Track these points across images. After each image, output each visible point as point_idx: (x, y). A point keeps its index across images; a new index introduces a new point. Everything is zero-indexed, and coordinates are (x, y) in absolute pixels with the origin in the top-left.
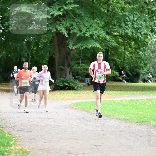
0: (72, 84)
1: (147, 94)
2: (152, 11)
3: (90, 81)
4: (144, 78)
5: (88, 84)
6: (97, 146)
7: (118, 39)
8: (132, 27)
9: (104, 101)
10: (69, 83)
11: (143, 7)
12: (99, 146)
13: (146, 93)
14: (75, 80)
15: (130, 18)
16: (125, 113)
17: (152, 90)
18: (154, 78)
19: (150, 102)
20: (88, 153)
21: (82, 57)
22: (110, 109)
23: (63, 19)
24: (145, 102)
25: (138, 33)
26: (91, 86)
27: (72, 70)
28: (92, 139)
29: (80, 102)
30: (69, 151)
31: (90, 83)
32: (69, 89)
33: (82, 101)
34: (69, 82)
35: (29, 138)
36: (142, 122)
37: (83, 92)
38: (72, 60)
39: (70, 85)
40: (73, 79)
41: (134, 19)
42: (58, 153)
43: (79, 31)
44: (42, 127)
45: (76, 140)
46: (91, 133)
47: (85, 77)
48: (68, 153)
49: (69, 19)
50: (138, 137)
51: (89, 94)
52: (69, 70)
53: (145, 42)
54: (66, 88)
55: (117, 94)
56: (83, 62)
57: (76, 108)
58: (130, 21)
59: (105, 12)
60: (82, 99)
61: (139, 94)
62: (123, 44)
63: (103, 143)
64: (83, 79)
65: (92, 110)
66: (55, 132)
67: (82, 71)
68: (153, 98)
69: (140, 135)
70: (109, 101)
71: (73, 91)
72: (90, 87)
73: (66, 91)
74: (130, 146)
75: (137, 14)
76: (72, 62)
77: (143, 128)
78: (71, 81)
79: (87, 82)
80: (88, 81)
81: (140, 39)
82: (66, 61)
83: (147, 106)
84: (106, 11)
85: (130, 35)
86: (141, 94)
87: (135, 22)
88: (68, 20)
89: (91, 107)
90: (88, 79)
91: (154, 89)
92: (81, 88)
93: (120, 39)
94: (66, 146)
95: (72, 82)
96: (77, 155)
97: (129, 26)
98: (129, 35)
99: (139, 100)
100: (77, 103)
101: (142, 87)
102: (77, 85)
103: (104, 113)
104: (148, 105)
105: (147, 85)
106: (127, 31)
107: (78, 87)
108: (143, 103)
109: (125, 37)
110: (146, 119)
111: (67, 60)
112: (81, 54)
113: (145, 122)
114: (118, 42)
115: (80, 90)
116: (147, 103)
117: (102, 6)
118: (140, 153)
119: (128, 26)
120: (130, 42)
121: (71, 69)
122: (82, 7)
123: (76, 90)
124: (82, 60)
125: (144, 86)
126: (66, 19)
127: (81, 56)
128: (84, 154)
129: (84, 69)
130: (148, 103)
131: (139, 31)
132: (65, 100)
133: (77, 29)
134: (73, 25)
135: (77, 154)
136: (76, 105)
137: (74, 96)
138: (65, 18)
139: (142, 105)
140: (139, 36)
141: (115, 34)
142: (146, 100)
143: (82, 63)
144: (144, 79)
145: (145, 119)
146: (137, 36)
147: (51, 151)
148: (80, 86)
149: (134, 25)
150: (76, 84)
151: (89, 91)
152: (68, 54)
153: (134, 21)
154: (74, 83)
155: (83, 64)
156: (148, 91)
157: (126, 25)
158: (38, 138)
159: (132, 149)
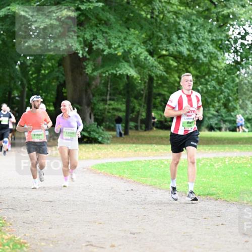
0: (95, 134)
1: (215, 149)
2: (223, 15)
3: (123, 128)
4: (211, 124)
5: (121, 134)
6: (134, 234)
7: (168, 61)
8: (188, 42)
9: (146, 161)
10: (89, 133)
11: (208, 10)
12: (137, 233)
13: (213, 148)
14: (99, 127)
15: (186, 26)
16: (180, 180)
17: (223, 144)
18: (227, 123)
19: (220, 163)
20: (120, 245)
21: (111, 89)
22: (156, 174)
23: (79, 29)
24: (212, 163)
25: (198, 52)
26: (125, 136)
27: (94, 111)
28: (127, 222)
29: (106, 163)
30: (89, 242)
31: (123, 133)
32: (89, 142)
33: (110, 160)
34: (89, 130)
35: (24, 221)
36: (208, 195)
37: (112, 147)
38: (94, 96)
39: (91, 136)
40: (96, 125)
41: (192, 29)
42: (71, 245)
43: (107, 47)
44: (46, 202)
45: (101, 223)
46: (125, 212)
47: (115, 123)
48: (87, 245)
49: (90, 27)
50: (200, 218)
51: (121, 149)
52: (90, 111)
53: (212, 65)
54: (85, 140)
55: (166, 150)
56: (112, 97)
57: (101, 173)
58: (185, 33)
59: (147, 17)
60: (111, 157)
61: (202, 150)
62: (176, 68)
63: (145, 229)
64: (112, 126)
65: (127, 176)
66: (67, 211)
67: (110, 112)
68: (224, 157)
69: (204, 216)
70: (154, 161)
71: (96, 145)
72: (124, 138)
73: (83, 145)
74: (188, 234)
75: (197, 21)
76: (94, 98)
77: (208, 204)
78: (92, 129)
79: (118, 131)
80: (119, 129)
81: (201, 61)
82: (84, 96)
83: (215, 169)
84: (149, 16)
85: (186, 55)
86: (205, 150)
87: (194, 35)
88: (87, 29)
89: (125, 170)
90: (120, 125)
91: (226, 141)
92: (108, 139)
93: (172, 60)
94: (84, 233)
95: (94, 131)
96: (103, 248)
97: (185, 39)
98: (184, 55)
99: (203, 159)
100: (102, 164)
101: (207, 138)
102: (103, 136)
103: (146, 180)
104: (216, 167)
105: (215, 136)
106: (180, 47)
107: (103, 138)
108: (209, 165)
109: (180, 58)
110: (214, 190)
111: (86, 95)
112: (109, 86)
113: (212, 195)
114: (168, 66)
115: (107, 143)
116: (215, 165)
117: (142, 8)
118: (203, 245)
119: (183, 41)
120: (188, 66)
121: (93, 109)
122: (110, 8)
123: (100, 143)
124: (110, 95)
125: (211, 138)
126: (85, 28)
127: (109, 89)
128: (113, 246)
129: (113, 109)
130: (217, 164)
131: (199, 48)
132: (83, 159)
133: (103, 43)
134: (97, 38)
135: (102, 246)
136: (100, 168)
137: (97, 152)
138: (83, 27)
139: (207, 167)
140: (199, 56)
141: (164, 52)
142: (213, 160)
143: (110, 99)
144: (210, 126)
145: (212, 191)
146: (196, 56)
147: (59, 242)
148: (106, 136)
149: (193, 39)
150: (100, 134)
151: (122, 146)
152: (88, 85)
153: (193, 33)
154: (98, 131)
155: (112, 102)
156: (217, 144)
157: (179, 38)
158: (38, 221)
159: (191, 238)
